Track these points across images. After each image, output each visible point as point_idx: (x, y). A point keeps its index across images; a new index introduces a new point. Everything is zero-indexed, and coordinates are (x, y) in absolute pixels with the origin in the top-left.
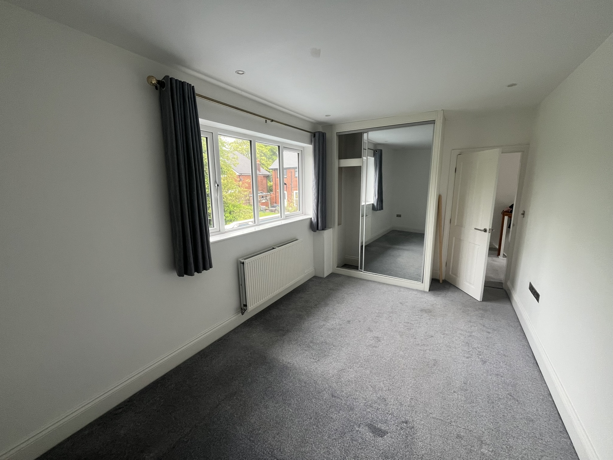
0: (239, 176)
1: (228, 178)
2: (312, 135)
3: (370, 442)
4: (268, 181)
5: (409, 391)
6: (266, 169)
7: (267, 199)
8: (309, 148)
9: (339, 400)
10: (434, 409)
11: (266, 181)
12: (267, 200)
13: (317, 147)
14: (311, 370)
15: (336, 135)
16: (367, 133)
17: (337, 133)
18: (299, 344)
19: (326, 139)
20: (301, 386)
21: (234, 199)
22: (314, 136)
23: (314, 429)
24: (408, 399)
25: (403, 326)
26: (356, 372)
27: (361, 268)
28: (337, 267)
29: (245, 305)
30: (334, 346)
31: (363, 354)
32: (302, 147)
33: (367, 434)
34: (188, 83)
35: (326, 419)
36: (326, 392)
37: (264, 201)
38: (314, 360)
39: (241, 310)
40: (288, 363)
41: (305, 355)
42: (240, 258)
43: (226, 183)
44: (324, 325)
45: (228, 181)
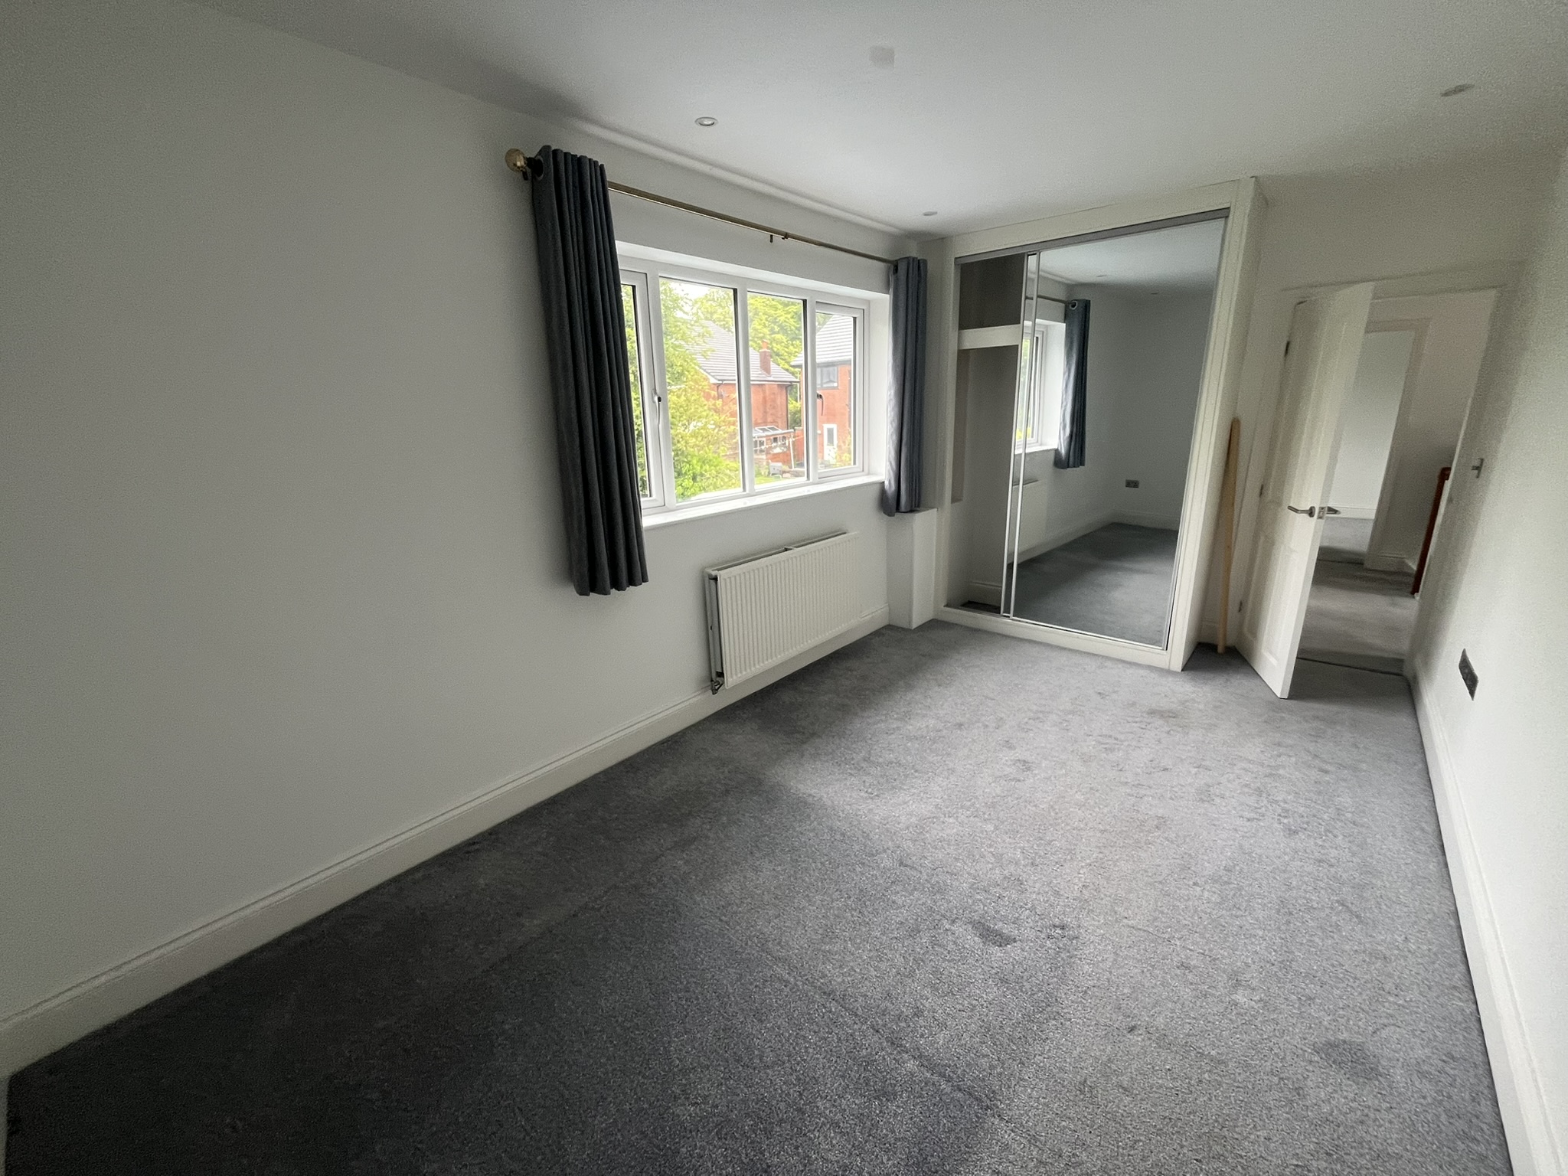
0: (718, 387)
1: (690, 390)
2: (889, 268)
3: (973, 952)
4: (789, 398)
5: (1081, 872)
6: (787, 366)
7: (787, 444)
8: (882, 302)
9: (914, 873)
10: (1136, 910)
11: (785, 398)
12: (786, 447)
13: (902, 297)
14: (859, 813)
15: (955, 265)
16: (1038, 253)
17: (956, 258)
18: (837, 763)
19: (926, 275)
20: (833, 839)
21: (702, 443)
22: (896, 270)
23: (852, 916)
24: (1076, 887)
25: (1094, 743)
26: (962, 824)
27: (1007, 610)
28: (947, 605)
29: (721, 675)
30: (916, 771)
31: (983, 792)
32: (862, 299)
33: (969, 937)
34: (590, 160)
35: (881, 903)
36: (888, 857)
37: (778, 450)
38: (866, 795)
39: (709, 683)
40: (810, 795)
41: (848, 784)
42: (711, 567)
43: (684, 404)
44: (898, 728)
45: (688, 400)
